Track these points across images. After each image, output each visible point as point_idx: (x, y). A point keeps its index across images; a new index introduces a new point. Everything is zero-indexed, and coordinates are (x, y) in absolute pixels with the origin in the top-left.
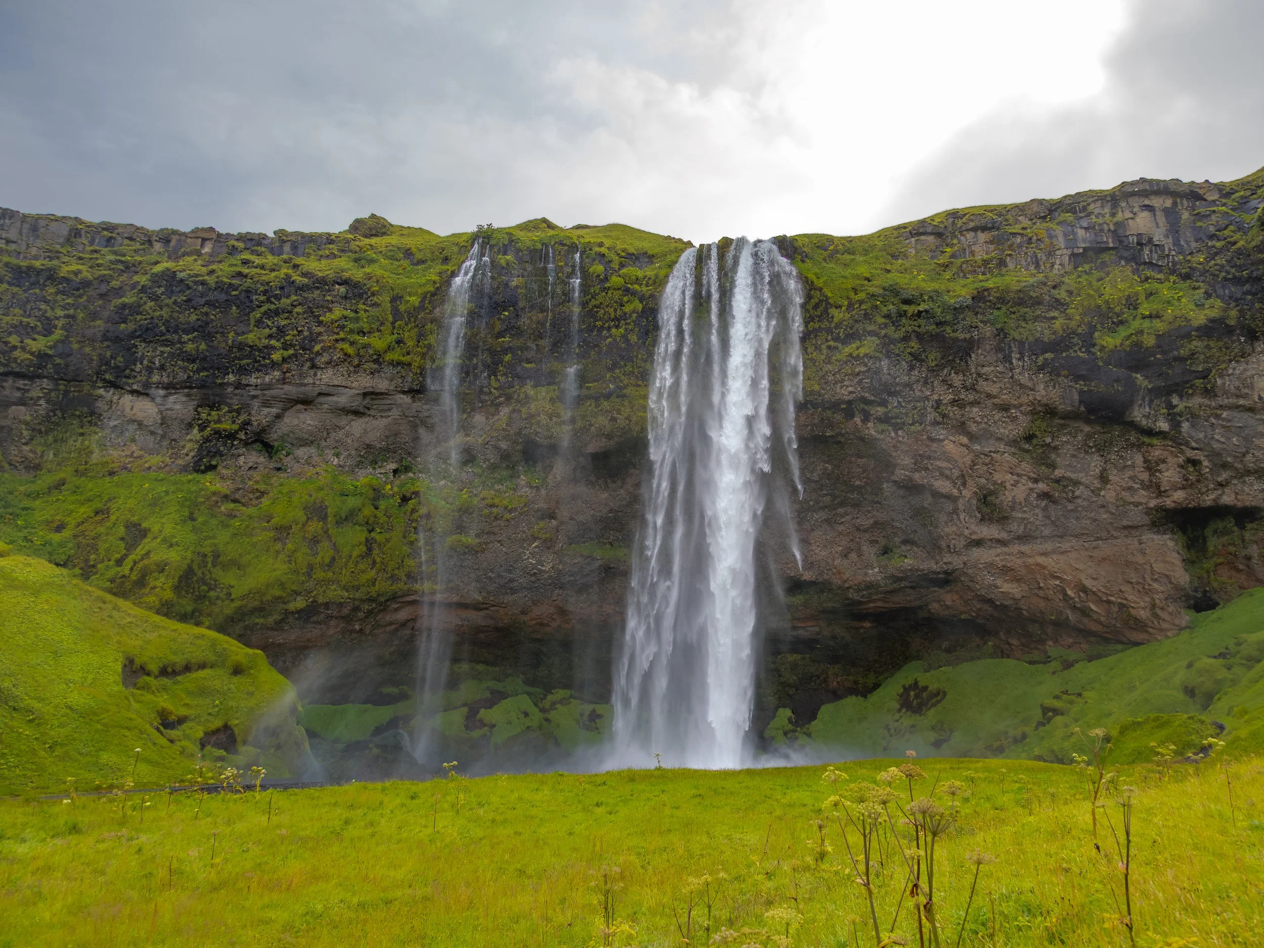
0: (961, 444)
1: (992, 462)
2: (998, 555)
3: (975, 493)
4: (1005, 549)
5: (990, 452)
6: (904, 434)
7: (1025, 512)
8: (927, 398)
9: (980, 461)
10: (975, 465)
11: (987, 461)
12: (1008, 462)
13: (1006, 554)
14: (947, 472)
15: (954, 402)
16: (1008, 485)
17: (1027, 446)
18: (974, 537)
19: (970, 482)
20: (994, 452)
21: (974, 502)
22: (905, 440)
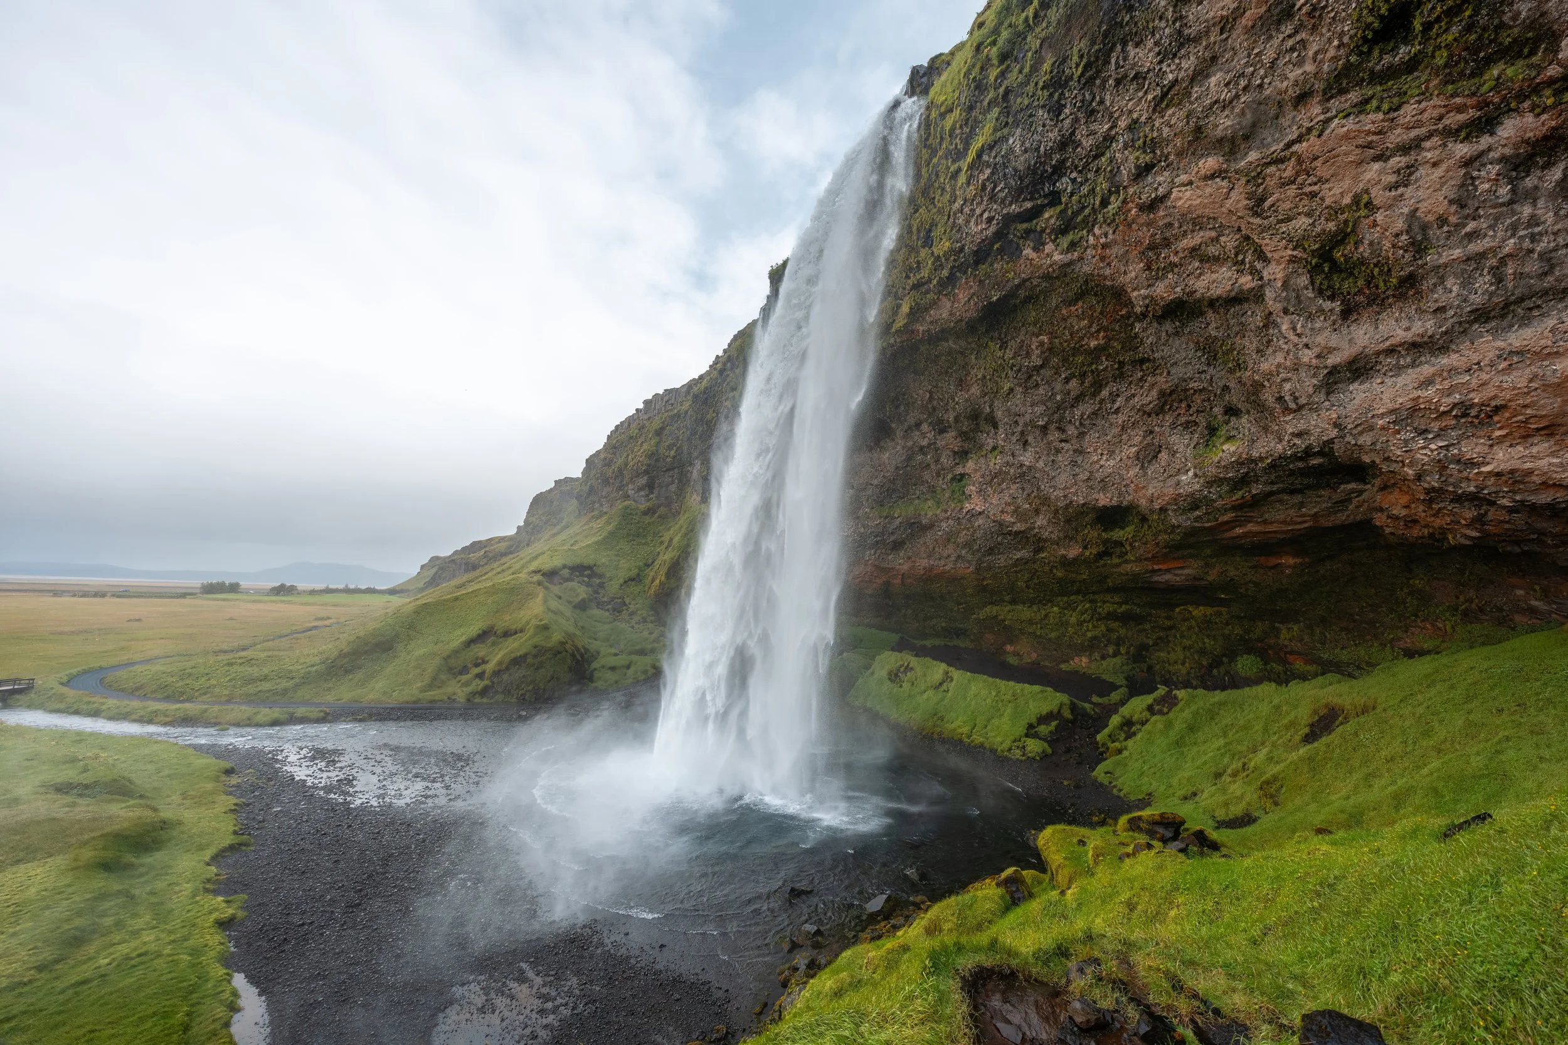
0: (1206, 178)
1: (1304, 167)
2: (1428, 382)
3: (1293, 260)
4: (1444, 361)
5: (1289, 145)
6: (1105, 228)
7: (1473, 236)
8: (1109, 139)
9: (1271, 182)
10: (1262, 200)
11: (1289, 173)
12: (1346, 137)
13: (1453, 371)
14: (1213, 250)
15: (1160, 104)
16: (1379, 196)
17: (1404, 52)
18: (1332, 360)
19: (1268, 243)
20: (1299, 140)
21: (1303, 280)
22: (1110, 237)
